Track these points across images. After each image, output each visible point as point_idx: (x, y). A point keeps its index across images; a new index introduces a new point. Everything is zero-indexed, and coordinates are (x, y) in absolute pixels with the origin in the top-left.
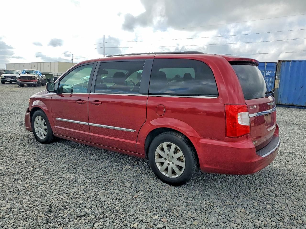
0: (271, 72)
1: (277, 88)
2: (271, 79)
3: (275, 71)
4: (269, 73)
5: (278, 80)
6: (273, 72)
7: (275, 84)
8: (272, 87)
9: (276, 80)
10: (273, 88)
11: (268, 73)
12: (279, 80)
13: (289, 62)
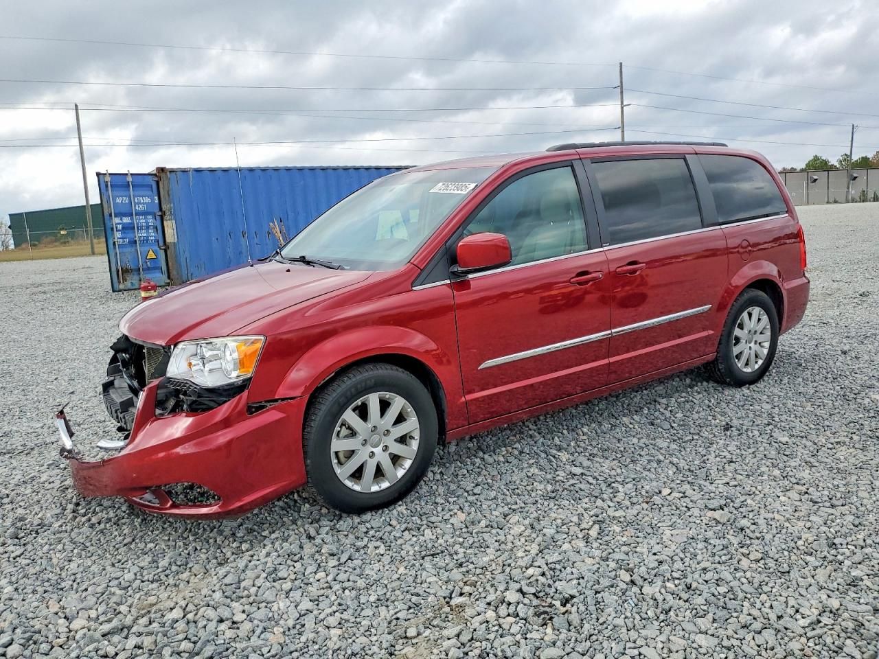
0: (147, 200)
1: (172, 241)
2: (150, 219)
3: (156, 198)
4: (143, 203)
5: (169, 220)
6: (153, 200)
7: (166, 232)
8: (158, 241)
9: (165, 222)
10: (161, 243)
11: (140, 203)
12: (174, 221)
13: (185, 173)
